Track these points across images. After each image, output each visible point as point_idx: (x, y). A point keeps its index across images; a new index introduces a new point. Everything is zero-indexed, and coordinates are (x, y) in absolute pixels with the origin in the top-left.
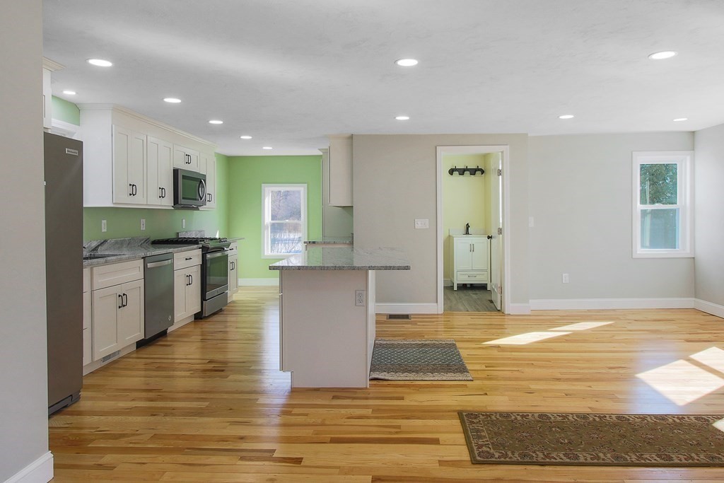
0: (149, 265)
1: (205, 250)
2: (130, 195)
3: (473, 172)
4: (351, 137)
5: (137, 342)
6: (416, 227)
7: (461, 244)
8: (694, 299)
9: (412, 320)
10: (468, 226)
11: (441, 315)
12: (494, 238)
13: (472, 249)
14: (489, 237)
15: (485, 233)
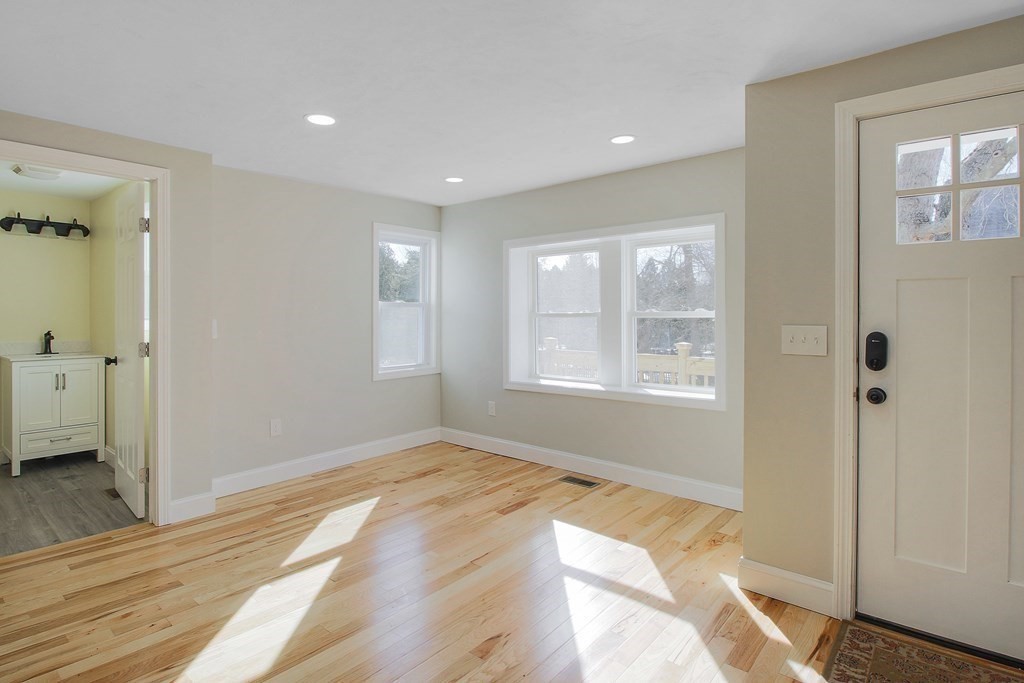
3: (64, 230)
7: (32, 376)
8: (439, 428)
10: (48, 337)
12: (122, 361)
13: (61, 385)
14: (109, 361)
15: (90, 350)
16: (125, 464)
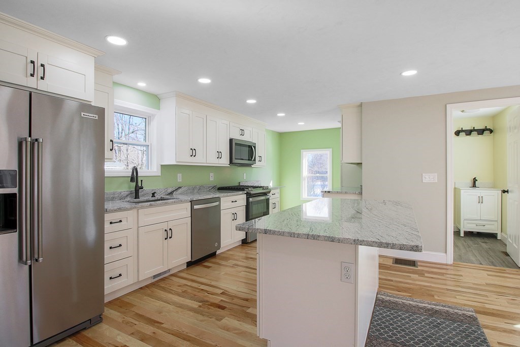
0: (196, 207)
1: (249, 195)
2: (191, 156)
3: (481, 132)
4: (361, 105)
5: (187, 263)
6: (424, 181)
7: (468, 196)
9: (419, 268)
10: (475, 180)
11: (451, 265)
12: (511, 192)
13: (481, 201)
14: (504, 192)
15: (494, 186)
16: (512, 241)
